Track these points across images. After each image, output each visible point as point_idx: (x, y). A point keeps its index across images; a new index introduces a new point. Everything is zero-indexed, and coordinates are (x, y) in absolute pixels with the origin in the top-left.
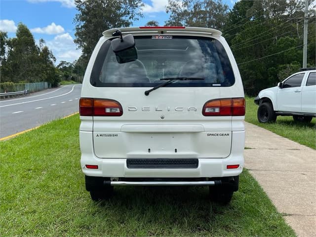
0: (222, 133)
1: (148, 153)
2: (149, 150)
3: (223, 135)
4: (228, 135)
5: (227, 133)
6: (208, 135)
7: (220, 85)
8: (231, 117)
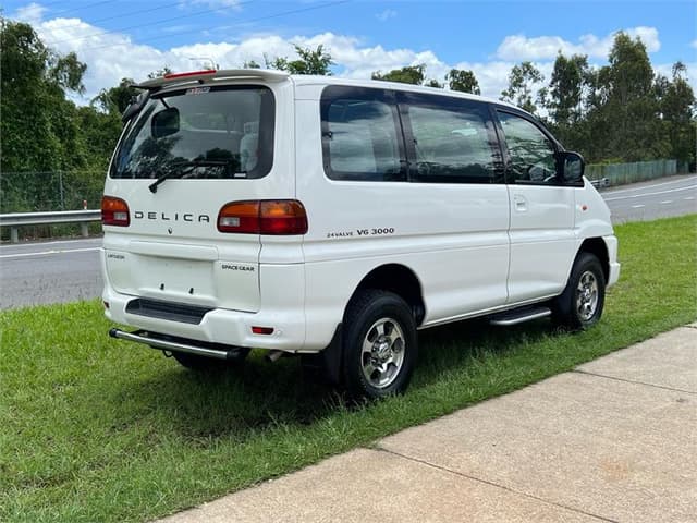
0: (243, 264)
1: (160, 291)
2: (163, 286)
3: (244, 269)
4: (252, 269)
5: (250, 265)
6: (224, 267)
7: (244, 175)
8: (258, 236)
